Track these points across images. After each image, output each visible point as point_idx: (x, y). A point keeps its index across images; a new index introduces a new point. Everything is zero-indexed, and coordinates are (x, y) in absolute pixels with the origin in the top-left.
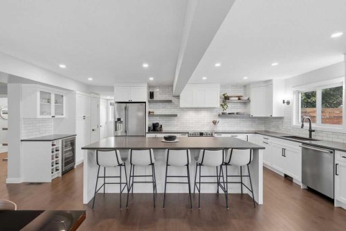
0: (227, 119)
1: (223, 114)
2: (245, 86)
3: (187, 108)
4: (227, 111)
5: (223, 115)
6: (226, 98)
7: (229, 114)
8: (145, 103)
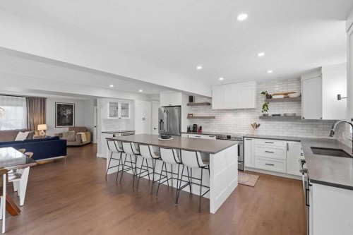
0: (271, 122)
1: (264, 115)
3: (224, 110)
4: (270, 113)
5: (265, 117)
6: (269, 97)
7: (273, 115)
8: (180, 106)
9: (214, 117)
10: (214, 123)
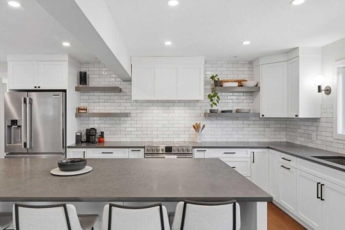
1: (212, 111)
2: (252, 63)
4: (220, 107)
5: (212, 114)
6: (217, 84)
7: (223, 112)
8: (65, 91)
9: (127, 115)
10: (128, 125)
